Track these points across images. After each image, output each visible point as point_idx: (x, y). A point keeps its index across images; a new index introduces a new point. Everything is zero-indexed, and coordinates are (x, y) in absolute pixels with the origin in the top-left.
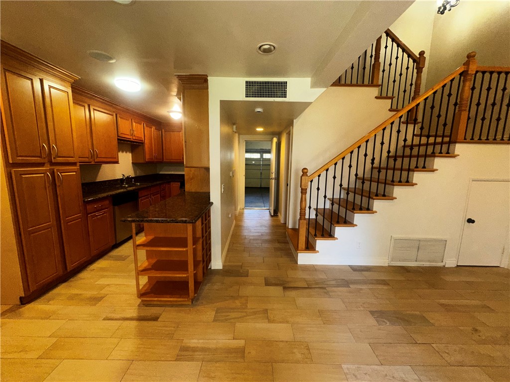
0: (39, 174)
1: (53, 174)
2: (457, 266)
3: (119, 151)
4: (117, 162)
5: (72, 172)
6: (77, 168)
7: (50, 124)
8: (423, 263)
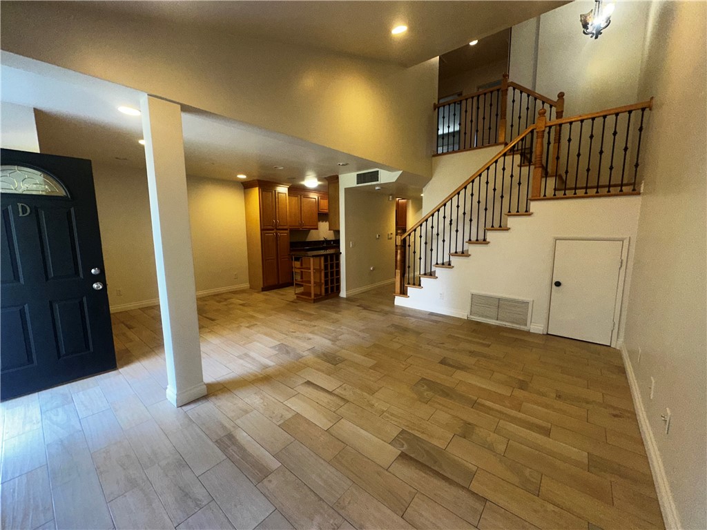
0: (271, 234)
1: (277, 234)
2: (548, 334)
3: (319, 221)
4: (317, 229)
5: (285, 234)
6: (288, 231)
7: (277, 210)
8: (504, 323)
